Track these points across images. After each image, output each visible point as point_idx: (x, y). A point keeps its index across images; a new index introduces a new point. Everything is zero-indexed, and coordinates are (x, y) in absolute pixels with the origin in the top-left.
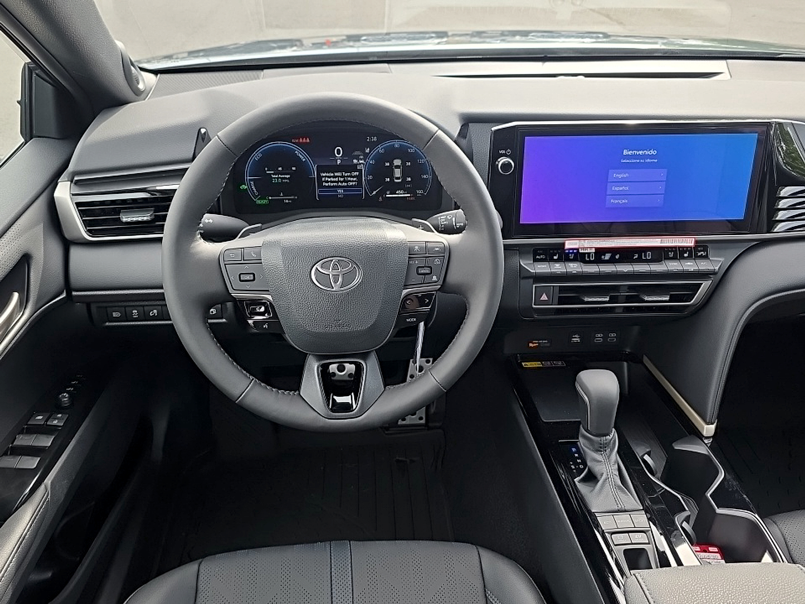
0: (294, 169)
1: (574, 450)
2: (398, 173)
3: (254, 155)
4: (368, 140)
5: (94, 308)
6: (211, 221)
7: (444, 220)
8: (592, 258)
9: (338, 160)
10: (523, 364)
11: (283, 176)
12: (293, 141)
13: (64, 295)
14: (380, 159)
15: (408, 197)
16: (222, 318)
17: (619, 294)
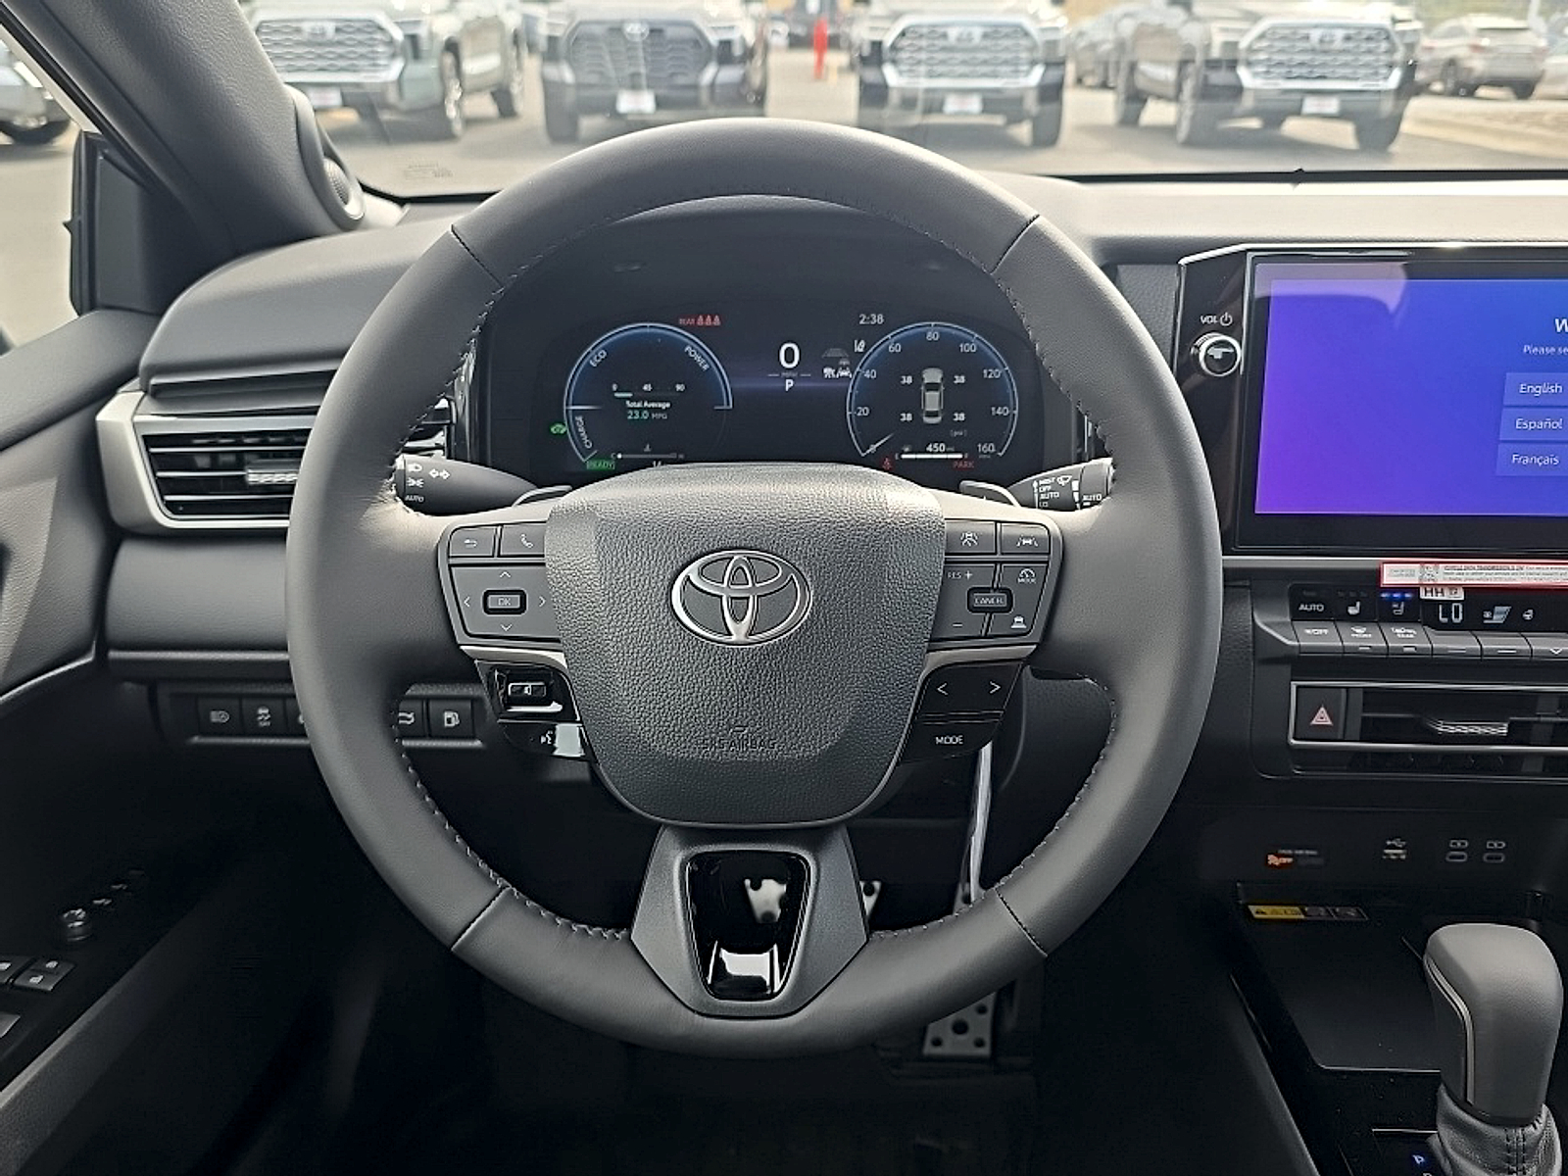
0: (679, 387)
1: (1419, 1159)
2: (932, 401)
3: (589, 353)
4: (862, 322)
5: (164, 694)
6: (444, 475)
7: (1049, 488)
8: (1457, 616)
9: (787, 381)
10: (1253, 909)
11: (653, 405)
12: (682, 321)
13: (89, 659)
14: (891, 367)
15: (956, 459)
16: (473, 738)
17: (1536, 719)
